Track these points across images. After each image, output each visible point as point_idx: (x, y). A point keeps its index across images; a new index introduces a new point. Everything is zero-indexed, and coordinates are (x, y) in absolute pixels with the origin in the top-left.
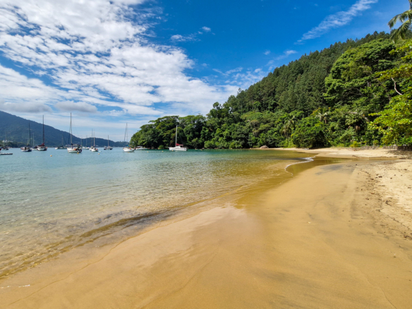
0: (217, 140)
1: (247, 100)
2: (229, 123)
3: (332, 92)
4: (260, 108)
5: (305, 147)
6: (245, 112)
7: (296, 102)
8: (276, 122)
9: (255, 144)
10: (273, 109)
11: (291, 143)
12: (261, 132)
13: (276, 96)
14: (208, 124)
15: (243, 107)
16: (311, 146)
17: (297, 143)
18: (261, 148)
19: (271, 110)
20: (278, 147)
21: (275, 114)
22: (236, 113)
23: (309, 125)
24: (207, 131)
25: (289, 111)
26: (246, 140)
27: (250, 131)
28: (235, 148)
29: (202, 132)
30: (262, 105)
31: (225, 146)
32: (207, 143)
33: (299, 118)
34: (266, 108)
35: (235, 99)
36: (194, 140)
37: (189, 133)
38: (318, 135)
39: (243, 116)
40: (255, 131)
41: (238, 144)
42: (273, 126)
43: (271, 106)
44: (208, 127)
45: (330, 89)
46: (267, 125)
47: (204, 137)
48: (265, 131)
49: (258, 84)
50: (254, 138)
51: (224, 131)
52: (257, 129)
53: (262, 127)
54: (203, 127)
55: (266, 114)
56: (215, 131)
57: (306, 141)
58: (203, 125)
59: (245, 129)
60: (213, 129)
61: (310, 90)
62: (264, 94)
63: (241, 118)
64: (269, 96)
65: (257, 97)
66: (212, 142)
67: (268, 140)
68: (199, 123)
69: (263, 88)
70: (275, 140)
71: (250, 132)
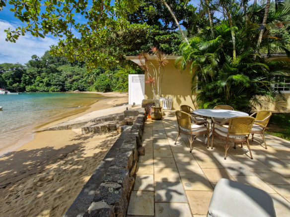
0: (38, 85)
2: (48, 73)
4: (72, 64)
5: (101, 91)
6: (60, 65)
8: (84, 75)
9: (70, 89)
10: (82, 65)
11: (94, 89)
12: (74, 81)
14: (28, 72)
15: (58, 61)
16: (104, 91)
18: (74, 92)
20: (86, 91)
21: (83, 69)
22: (52, 65)
23: (103, 80)
26: (63, 86)
32: (28, 88)
33: (98, 74)
34: (76, 64)
36: (15, 85)
37: (9, 79)
41: (57, 88)
42: (82, 77)
43: (80, 63)
44: (28, 75)
47: (25, 83)
48: (77, 80)
50: (69, 85)
51: (44, 78)
52: (71, 79)
53: (75, 77)
55: (77, 69)
56: (35, 78)
57: (102, 88)
58: (23, 73)
59: (61, 78)
67: (79, 86)
68: (18, 70)
70: (84, 86)
71: (65, 80)
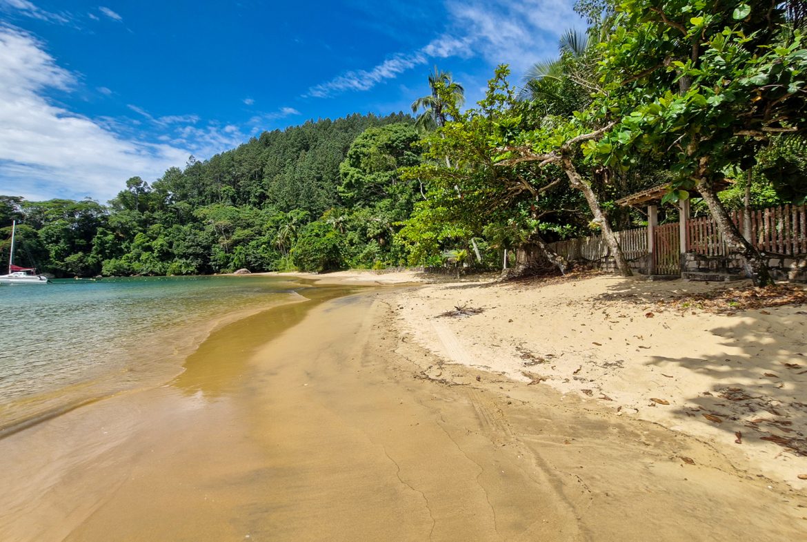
0: (138, 257)
1: (207, 181)
2: (167, 223)
3: (349, 186)
4: (234, 200)
5: (312, 270)
6: (203, 203)
7: (298, 195)
8: (265, 226)
9: (225, 265)
10: (259, 204)
11: (290, 263)
12: (236, 243)
13: (265, 181)
14: (113, 222)
15: (200, 194)
16: (321, 269)
17: (300, 264)
18: (236, 274)
19: (255, 204)
20: (268, 271)
21: (262, 212)
22: (183, 205)
23: (317, 235)
24: (110, 237)
25: (287, 209)
26: (206, 258)
27: (215, 241)
28: (180, 273)
29: (95, 240)
30: (238, 193)
31: (157, 269)
32: (109, 265)
33: (304, 222)
34: (245, 201)
35: (181, 176)
36: (72, 258)
37: (57, 242)
38: (331, 252)
39: (200, 212)
40: (224, 241)
41: (188, 265)
42: (260, 234)
43: (256, 197)
44: (113, 230)
45: (346, 181)
46: (248, 232)
47: (101, 252)
48: (244, 241)
49: (231, 155)
50: (222, 254)
51: (154, 239)
52: (228, 238)
53: (239, 234)
54: (100, 229)
55: (246, 212)
56: (131, 238)
57: (314, 261)
58: (100, 225)
59: (202, 237)
60: (126, 233)
61: (319, 179)
62: (243, 175)
63: (194, 214)
64: (252, 179)
65: (228, 178)
66: (123, 262)
67: (249, 258)
68: (87, 219)
69: (240, 163)
70: (262, 258)
71: (213, 242)
